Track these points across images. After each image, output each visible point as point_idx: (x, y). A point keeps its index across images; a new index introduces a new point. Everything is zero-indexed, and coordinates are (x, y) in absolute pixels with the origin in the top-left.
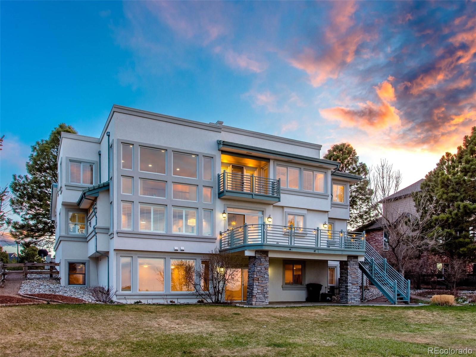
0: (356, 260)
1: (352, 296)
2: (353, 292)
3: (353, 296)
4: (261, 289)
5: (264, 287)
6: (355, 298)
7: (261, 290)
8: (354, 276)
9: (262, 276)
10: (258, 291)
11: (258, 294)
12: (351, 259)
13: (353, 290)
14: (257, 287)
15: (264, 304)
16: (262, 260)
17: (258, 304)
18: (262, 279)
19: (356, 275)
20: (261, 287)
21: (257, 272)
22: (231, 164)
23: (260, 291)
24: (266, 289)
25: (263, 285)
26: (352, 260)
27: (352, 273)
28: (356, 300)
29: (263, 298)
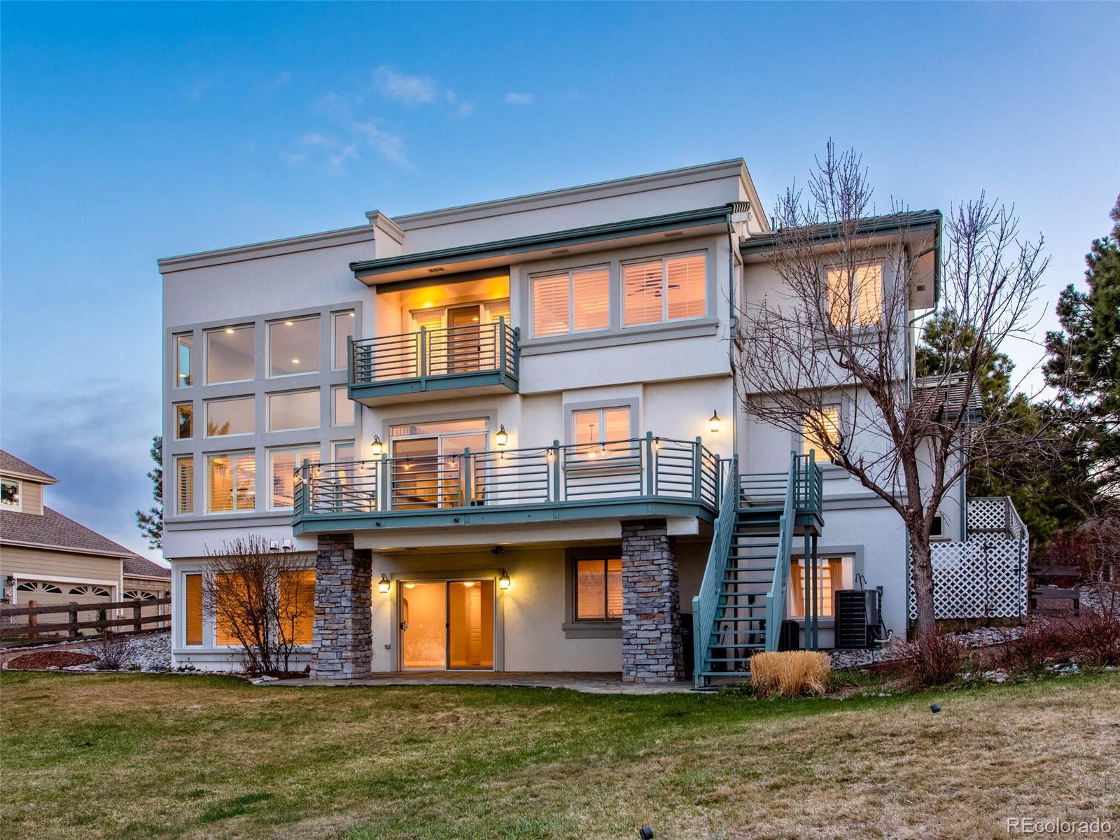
0: (657, 532)
1: (638, 657)
2: (640, 641)
3: (645, 656)
4: (331, 637)
5: (340, 632)
6: (653, 662)
7: (332, 640)
8: (646, 590)
9: (335, 603)
10: (325, 643)
11: (323, 649)
12: (636, 531)
13: (640, 634)
14: (321, 632)
15: (338, 676)
16: (332, 558)
17: (322, 677)
18: (335, 610)
19: (653, 584)
20: (330, 632)
21: (322, 592)
22: (445, 306)
23: (328, 643)
24: (344, 637)
25: (335, 626)
26: (639, 533)
27: (636, 579)
28: (653, 668)
29: (337, 661)
